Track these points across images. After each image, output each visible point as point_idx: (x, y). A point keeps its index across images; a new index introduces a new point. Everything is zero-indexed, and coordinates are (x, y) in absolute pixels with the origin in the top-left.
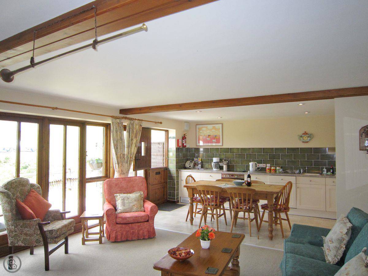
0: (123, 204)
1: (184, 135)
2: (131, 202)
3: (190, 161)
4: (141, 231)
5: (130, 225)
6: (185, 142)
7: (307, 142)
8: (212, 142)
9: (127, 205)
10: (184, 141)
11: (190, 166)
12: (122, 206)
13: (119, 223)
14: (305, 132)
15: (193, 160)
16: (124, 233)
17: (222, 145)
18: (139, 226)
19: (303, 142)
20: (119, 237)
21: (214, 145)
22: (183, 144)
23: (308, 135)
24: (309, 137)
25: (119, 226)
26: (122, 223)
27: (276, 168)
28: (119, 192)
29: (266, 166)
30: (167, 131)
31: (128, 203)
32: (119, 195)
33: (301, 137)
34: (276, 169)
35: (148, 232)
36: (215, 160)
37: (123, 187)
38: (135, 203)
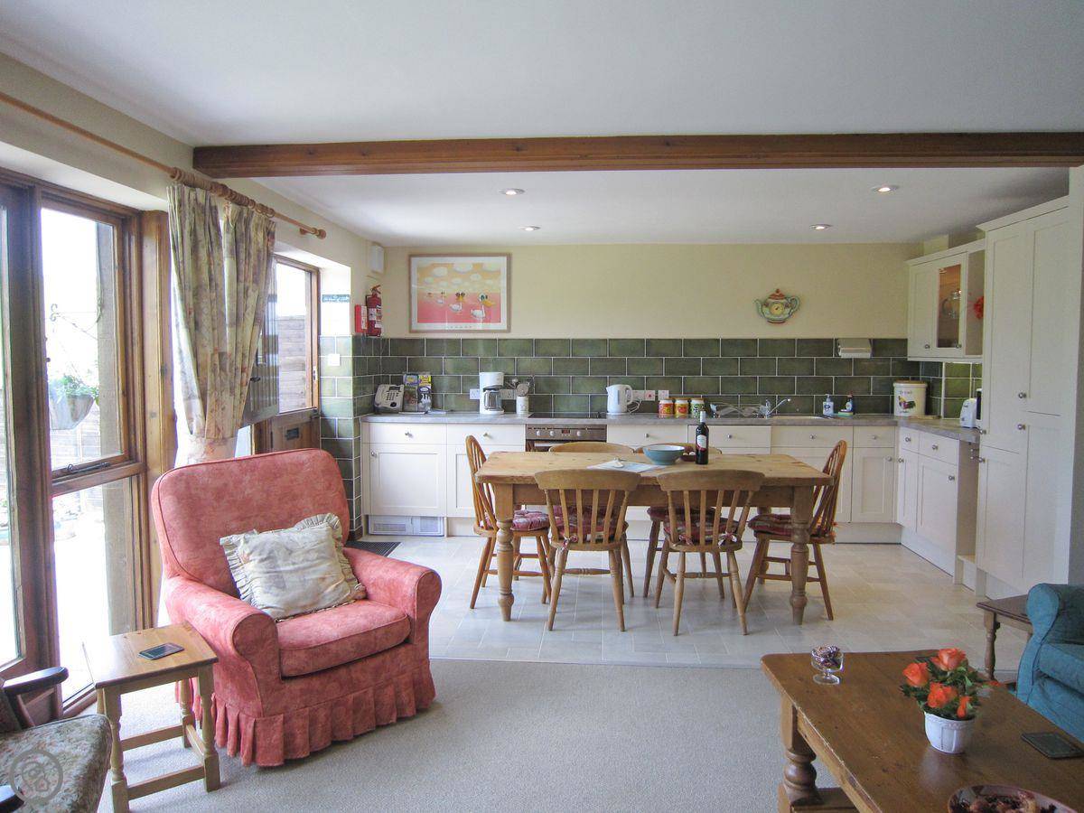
0: (276, 580)
1: (374, 289)
2: (306, 564)
3: (388, 386)
4: (389, 691)
5: (343, 672)
6: (380, 317)
7: (782, 322)
8: (469, 318)
9: (292, 580)
10: (373, 311)
11: (393, 404)
12: (274, 590)
13: (293, 673)
14: (778, 291)
15: (399, 381)
16: (322, 714)
17: (509, 330)
18: (377, 671)
19: (772, 322)
20: (300, 740)
21: (481, 328)
22: (370, 324)
23: (784, 301)
24: (787, 306)
25: (296, 686)
26: (310, 669)
27: (689, 401)
28: (234, 525)
29: (657, 397)
30: (314, 272)
31: (296, 571)
32: (246, 542)
33: (766, 304)
34: (690, 405)
35: (414, 685)
36: (488, 379)
37: (251, 500)
38: (325, 566)
